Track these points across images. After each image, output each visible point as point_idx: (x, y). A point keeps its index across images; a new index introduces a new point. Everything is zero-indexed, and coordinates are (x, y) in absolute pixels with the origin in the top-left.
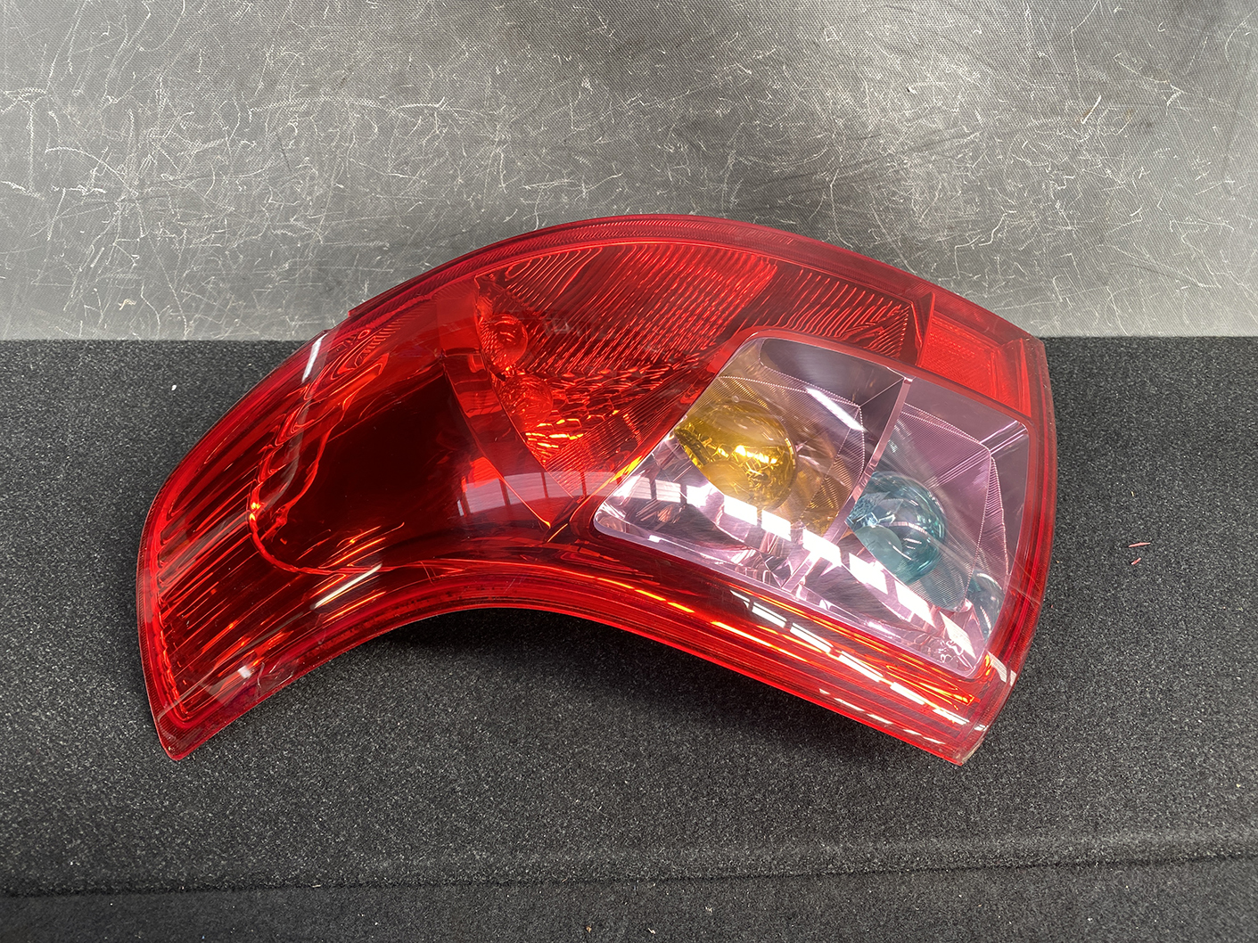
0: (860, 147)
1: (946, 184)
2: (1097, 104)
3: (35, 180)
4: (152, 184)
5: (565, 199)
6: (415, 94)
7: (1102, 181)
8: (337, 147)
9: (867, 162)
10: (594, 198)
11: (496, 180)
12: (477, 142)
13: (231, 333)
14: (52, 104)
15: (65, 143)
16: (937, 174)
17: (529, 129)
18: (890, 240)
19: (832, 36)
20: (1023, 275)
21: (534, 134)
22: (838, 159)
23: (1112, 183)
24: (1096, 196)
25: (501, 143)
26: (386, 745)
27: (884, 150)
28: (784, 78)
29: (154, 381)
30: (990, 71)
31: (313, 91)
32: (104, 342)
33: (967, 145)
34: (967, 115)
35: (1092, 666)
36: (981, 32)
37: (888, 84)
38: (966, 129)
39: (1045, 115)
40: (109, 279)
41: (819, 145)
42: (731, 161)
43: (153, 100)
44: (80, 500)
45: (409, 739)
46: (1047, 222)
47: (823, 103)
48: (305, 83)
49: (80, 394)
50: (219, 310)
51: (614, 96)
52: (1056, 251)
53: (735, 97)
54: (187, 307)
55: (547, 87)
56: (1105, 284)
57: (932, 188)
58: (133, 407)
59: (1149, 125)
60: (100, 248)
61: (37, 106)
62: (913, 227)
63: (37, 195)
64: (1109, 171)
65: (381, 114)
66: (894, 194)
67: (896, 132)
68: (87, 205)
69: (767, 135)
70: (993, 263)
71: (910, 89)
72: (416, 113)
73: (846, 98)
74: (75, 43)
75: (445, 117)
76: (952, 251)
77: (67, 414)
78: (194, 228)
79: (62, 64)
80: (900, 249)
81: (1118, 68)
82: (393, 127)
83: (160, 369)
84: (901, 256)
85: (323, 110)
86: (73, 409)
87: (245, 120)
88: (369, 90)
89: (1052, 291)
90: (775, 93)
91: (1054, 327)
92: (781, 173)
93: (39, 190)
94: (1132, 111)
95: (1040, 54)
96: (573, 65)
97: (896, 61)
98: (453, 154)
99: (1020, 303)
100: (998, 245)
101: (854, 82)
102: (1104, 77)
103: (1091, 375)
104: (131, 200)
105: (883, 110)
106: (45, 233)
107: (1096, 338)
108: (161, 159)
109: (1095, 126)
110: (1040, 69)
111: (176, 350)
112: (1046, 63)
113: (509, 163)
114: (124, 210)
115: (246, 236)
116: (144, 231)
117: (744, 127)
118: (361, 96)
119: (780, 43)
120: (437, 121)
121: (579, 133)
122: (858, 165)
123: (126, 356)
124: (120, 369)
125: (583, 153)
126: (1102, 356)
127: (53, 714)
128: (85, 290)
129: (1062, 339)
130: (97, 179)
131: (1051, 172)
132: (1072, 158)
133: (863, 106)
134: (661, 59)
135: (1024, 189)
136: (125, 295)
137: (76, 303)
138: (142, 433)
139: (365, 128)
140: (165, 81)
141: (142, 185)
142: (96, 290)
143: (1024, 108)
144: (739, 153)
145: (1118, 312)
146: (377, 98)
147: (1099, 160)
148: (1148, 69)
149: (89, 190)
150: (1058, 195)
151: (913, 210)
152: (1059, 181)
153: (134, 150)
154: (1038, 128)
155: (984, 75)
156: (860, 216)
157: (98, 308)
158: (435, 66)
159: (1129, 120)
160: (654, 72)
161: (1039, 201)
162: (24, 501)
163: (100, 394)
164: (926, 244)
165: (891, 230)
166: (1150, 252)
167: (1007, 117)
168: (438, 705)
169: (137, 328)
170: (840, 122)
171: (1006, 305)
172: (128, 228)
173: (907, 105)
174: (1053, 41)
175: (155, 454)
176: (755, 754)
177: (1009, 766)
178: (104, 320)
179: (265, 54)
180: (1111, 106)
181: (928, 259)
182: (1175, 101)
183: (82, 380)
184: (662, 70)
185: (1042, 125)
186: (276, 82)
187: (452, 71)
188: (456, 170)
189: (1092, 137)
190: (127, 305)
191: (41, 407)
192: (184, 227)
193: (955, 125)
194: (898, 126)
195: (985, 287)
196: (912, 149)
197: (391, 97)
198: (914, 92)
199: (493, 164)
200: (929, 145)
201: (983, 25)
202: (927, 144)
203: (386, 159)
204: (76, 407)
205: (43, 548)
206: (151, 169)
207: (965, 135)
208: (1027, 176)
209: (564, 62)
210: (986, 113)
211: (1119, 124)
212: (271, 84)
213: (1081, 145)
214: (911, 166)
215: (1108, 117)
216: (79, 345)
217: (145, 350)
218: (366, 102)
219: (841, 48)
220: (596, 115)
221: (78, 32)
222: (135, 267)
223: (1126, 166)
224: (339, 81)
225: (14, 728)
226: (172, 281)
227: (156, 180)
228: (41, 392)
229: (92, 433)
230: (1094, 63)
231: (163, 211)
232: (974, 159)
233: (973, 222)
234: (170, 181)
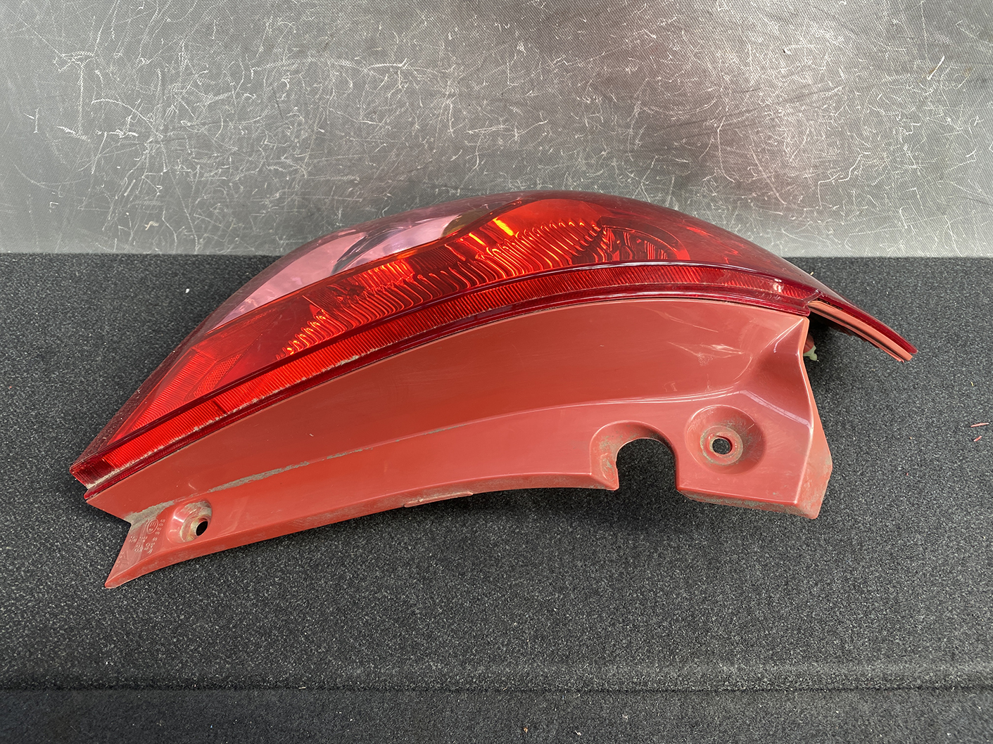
0: (743, 99)
1: (813, 130)
2: (941, 63)
3: (83, 125)
4: (174, 129)
5: (500, 142)
6: (383, 56)
7: (943, 127)
8: (320, 99)
9: (748, 111)
10: (524, 141)
11: (445, 126)
12: (431, 95)
13: (233, 249)
14: (98, 65)
15: (107, 96)
16: (805, 121)
17: (474, 84)
18: (765, 176)
19: (723, 6)
20: (874, 206)
21: (477, 88)
22: (724, 108)
23: (952, 129)
24: (938, 140)
25: (451, 96)
26: (358, 575)
27: (763, 101)
28: (683, 41)
29: (172, 286)
30: (853, 36)
31: (302, 53)
32: (134, 255)
33: (831, 98)
34: (833, 72)
35: (944, 524)
36: (845, 3)
37: (768, 46)
38: (831, 84)
39: (897, 72)
40: (138, 205)
41: (710, 97)
42: (636, 110)
43: (177, 62)
44: (114, 377)
45: (377, 570)
46: (896, 162)
47: (714, 62)
48: (296, 47)
49: (115, 295)
50: (223, 230)
51: (543, 57)
52: (903, 186)
53: (642, 58)
54: (198, 228)
55: (488, 50)
56: (944, 213)
57: (801, 133)
58: (156, 305)
59: (984, 81)
60: (132, 181)
61: (86, 66)
62: (784, 165)
63: (84, 138)
64: (949, 119)
65: (355, 72)
66: (770, 137)
67: (772, 86)
68: (123, 146)
69: (667, 89)
70: (850, 196)
71: (785, 50)
72: (384, 71)
73: (733, 58)
74: (117, 14)
75: (406, 75)
76: (816, 186)
77: (104, 310)
78: (205, 164)
79: (106, 32)
80: (773, 184)
81: (960, 33)
82: (365, 83)
83: (177, 276)
84: (774, 189)
85: (309, 68)
86: (109, 306)
87: (248, 77)
88: (347, 53)
89: (899, 220)
90: (674, 53)
91: (899, 249)
92: (678, 120)
93: (86, 133)
94: (970, 69)
95: (895, 22)
96: (510, 32)
97: (774, 27)
98: (412, 104)
99: (872, 229)
100: (854, 183)
101: (739, 45)
102: (947, 40)
103: (933, 288)
104: (157, 142)
105: (763, 68)
106: (90, 168)
107: (935, 258)
108: (182, 108)
109: (939, 81)
110: (894, 34)
111: (189, 262)
112: (899, 29)
113: (457, 112)
114: (151, 150)
115: (246, 171)
116: (166, 166)
117: (648, 82)
118: (339, 57)
119: (680, 12)
120: (400, 78)
121: (514, 88)
122: (741, 114)
123: (150, 266)
124: (146, 276)
125: (517, 104)
126: (941, 273)
127: (92, 545)
128: (119, 214)
129: (907, 259)
130: (131, 124)
131: (900, 120)
132: (919, 108)
133: (746, 65)
134: (582, 26)
135: (877, 134)
136: (151, 218)
137: (112, 224)
138: (162, 326)
139: (342, 83)
140: (186, 46)
141: (166, 130)
142: (128, 214)
143: (880, 66)
144: (644, 104)
145: (954, 237)
146: (353, 59)
147: (941, 109)
148: (985, 34)
149: (125, 134)
150: (906, 140)
151: (785, 151)
152: (907, 128)
153: (161, 102)
154: (891, 83)
155: (847, 39)
156: (742, 156)
157: (129, 228)
158: (400, 33)
159: (968, 76)
160: (576, 36)
161: (890, 144)
162: (70, 377)
163: (130, 295)
164: (795, 179)
165: (766, 168)
166: (982, 187)
167: (865, 74)
168: (400, 543)
169: (159, 245)
170: (727, 78)
171: (860, 231)
172: (154, 164)
173: (783, 63)
174: (907, 9)
175: (173, 342)
176: (662, 590)
177: (876, 604)
178: (134, 238)
179: (265, 23)
180: (953, 65)
181: (796, 193)
183: (116, 284)
184: (583, 36)
185: (894, 81)
186: (273, 46)
187: (413, 37)
188: (414, 118)
189: (936, 91)
190: (151, 226)
191: (84, 305)
192: (197, 164)
193: (822, 80)
194: (775, 81)
195: (842, 216)
196: (786, 101)
197: (364, 58)
198: (789, 53)
199: (443, 114)
200: (800, 98)
202: (799, 97)
203: (359, 109)
204: (111, 305)
205: (86, 414)
206: (174, 117)
207: (829, 89)
208: (881, 123)
209: (503, 28)
210: (848, 69)
211: (958, 80)
212: (270, 48)
213: (926, 98)
214: (784, 115)
215: (949, 75)
216: (114, 258)
217: (165, 262)
218: (344, 63)
219: (730, 16)
220: (528, 73)
221: (119, 6)
222: (159, 195)
223: (963, 115)
224: (323, 45)
225: (62, 555)
226: (187, 207)
227: (176, 125)
228: (85, 293)
229: (123, 325)
230: (940, 29)
231: (181, 150)
232: (836, 109)
233: (835, 161)
234: (188, 127)
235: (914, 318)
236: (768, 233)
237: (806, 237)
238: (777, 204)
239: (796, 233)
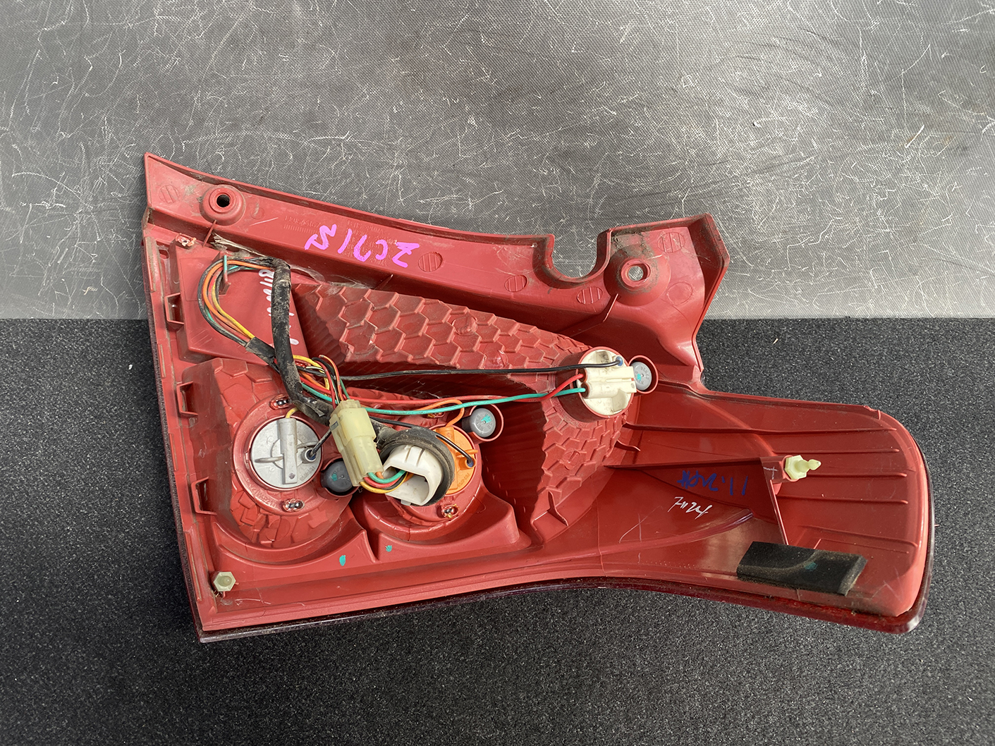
0: (709, 172)
2: (920, 132)
5: (454, 210)
6: (323, 128)
7: (919, 193)
8: (258, 171)
9: (715, 183)
10: (478, 209)
11: (395, 196)
12: (378, 166)
15: (28, 169)
17: (423, 156)
19: (688, 82)
21: (426, 160)
22: (689, 180)
23: (928, 195)
25: (398, 167)
26: (303, 711)
27: (731, 173)
28: (645, 118)
30: (827, 107)
31: (235, 126)
33: (802, 167)
34: (805, 143)
35: (884, 645)
36: (820, 75)
38: (803, 154)
39: (873, 141)
40: (74, 272)
42: (596, 182)
43: (100, 135)
44: (55, 475)
45: (320, 706)
47: (678, 137)
48: (229, 120)
49: (54, 373)
51: (496, 131)
52: (875, 248)
53: (601, 133)
55: (437, 123)
57: (771, 202)
58: (98, 385)
59: (965, 149)
60: (65, 249)
62: (752, 232)
63: (8, 209)
64: (926, 186)
65: (295, 145)
66: (737, 207)
67: (741, 158)
68: (51, 217)
69: (628, 162)
70: (819, 258)
71: (755, 123)
72: (326, 143)
73: (699, 133)
74: (29, 90)
75: (350, 147)
76: (785, 249)
77: (43, 392)
79: (20, 106)
81: (942, 103)
82: (305, 155)
83: (119, 348)
84: (741, 253)
85: (245, 142)
86: (48, 386)
87: (179, 150)
88: (284, 126)
89: (869, 279)
90: (636, 129)
91: (868, 308)
92: (640, 191)
93: (10, 205)
94: (951, 138)
95: (873, 92)
96: (460, 106)
97: (744, 102)
98: (358, 175)
99: (841, 289)
100: (824, 245)
101: (706, 119)
102: (928, 110)
103: (898, 358)
104: (87, 213)
105: (731, 141)
107: (903, 319)
108: (110, 180)
109: (917, 150)
110: (871, 104)
111: (132, 330)
112: (877, 99)
113: (406, 183)
114: (82, 220)
116: (100, 236)
117: (608, 156)
118: (277, 130)
120: (343, 150)
121: (466, 159)
122: (707, 185)
123: (91, 335)
124: (86, 348)
125: (470, 175)
126: (908, 338)
127: (36, 678)
128: (54, 280)
129: (874, 320)
130: (58, 196)
131: (875, 186)
132: (895, 175)
134: (537, 102)
135: (850, 200)
136: (88, 283)
137: (49, 289)
138: (105, 411)
139: (282, 156)
140: (109, 120)
144: (604, 176)
145: (925, 296)
146: (291, 132)
147: (918, 176)
148: (969, 104)
149: (51, 205)
150: (879, 205)
151: (753, 219)
152: (882, 194)
153: (87, 174)
154: (865, 151)
155: (821, 110)
157: (67, 293)
158: (340, 106)
159: (948, 144)
160: (531, 112)
161: (863, 209)
162: (10, 476)
163: (71, 373)
164: (762, 245)
165: (732, 234)
166: (956, 250)
167: (839, 143)
168: (344, 674)
169: (100, 309)
170: (693, 152)
171: (829, 290)
172: (87, 234)
173: (752, 136)
174: (885, 81)
175: (116, 431)
176: (601, 724)
177: (810, 739)
178: (72, 302)
179: (193, 98)
180: (932, 133)
181: (764, 256)
182: (990, 129)
184: (538, 111)
186: (204, 120)
187: (355, 110)
188: (361, 188)
189: (913, 158)
191: (22, 386)
193: (793, 151)
195: (811, 276)
196: (755, 172)
197: (303, 131)
198: (759, 126)
199: (392, 184)
200: (770, 168)
201: (824, 69)
202: (768, 167)
203: (301, 180)
204: (51, 385)
205: (26, 521)
207: (801, 159)
208: (854, 190)
209: (453, 104)
210: (821, 140)
211: (938, 148)
212: (200, 121)
213: (903, 165)
214: (753, 185)
215: (929, 143)
217: (107, 330)
218: (281, 136)
219: (696, 92)
220: (481, 145)
221: (31, 81)
222: (94, 263)
223: (941, 181)
224: (258, 119)
225: (6, 691)
227: (107, 197)
228: (23, 371)
229: (64, 411)
230: (921, 99)
232: (808, 177)
233: (804, 227)
235: (875, 396)
236: (733, 293)
237: (773, 297)
238: (744, 266)
239: (764, 293)
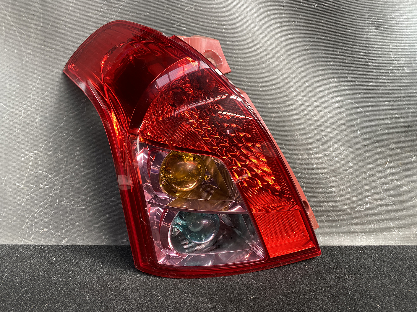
1: (344, 186)
3: (25, 183)
4: (66, 184)
13: (81, 243)
14: (40, 156)
16: (340, 183)
18: (328, 207)
20: (379, 222)
24: (397, 192)
29: (46, 257)
32: (31, 245)
37: (319, 152)
41: (298, 171)
46: (383, 201)
50: (78, 233)
54: (66, 232)
56: (411, 225)
61: (35, 157)
78: (76, 201)
80: (332, 211)
106: (22, 202)
115: (95, 204)
119: (281, 138)
133: (312, 159)
141: (62, 185)
142: (34, 225)
143: (365, 161)
156: (316, 198)
185: (372, 167)
190: (44, 231)
192: (73, 200)
194: (324, 166)
206: (67, 179)
216: (20, 246)
226: (63, 221)
231: (67, 194)
234: (73, 183)
